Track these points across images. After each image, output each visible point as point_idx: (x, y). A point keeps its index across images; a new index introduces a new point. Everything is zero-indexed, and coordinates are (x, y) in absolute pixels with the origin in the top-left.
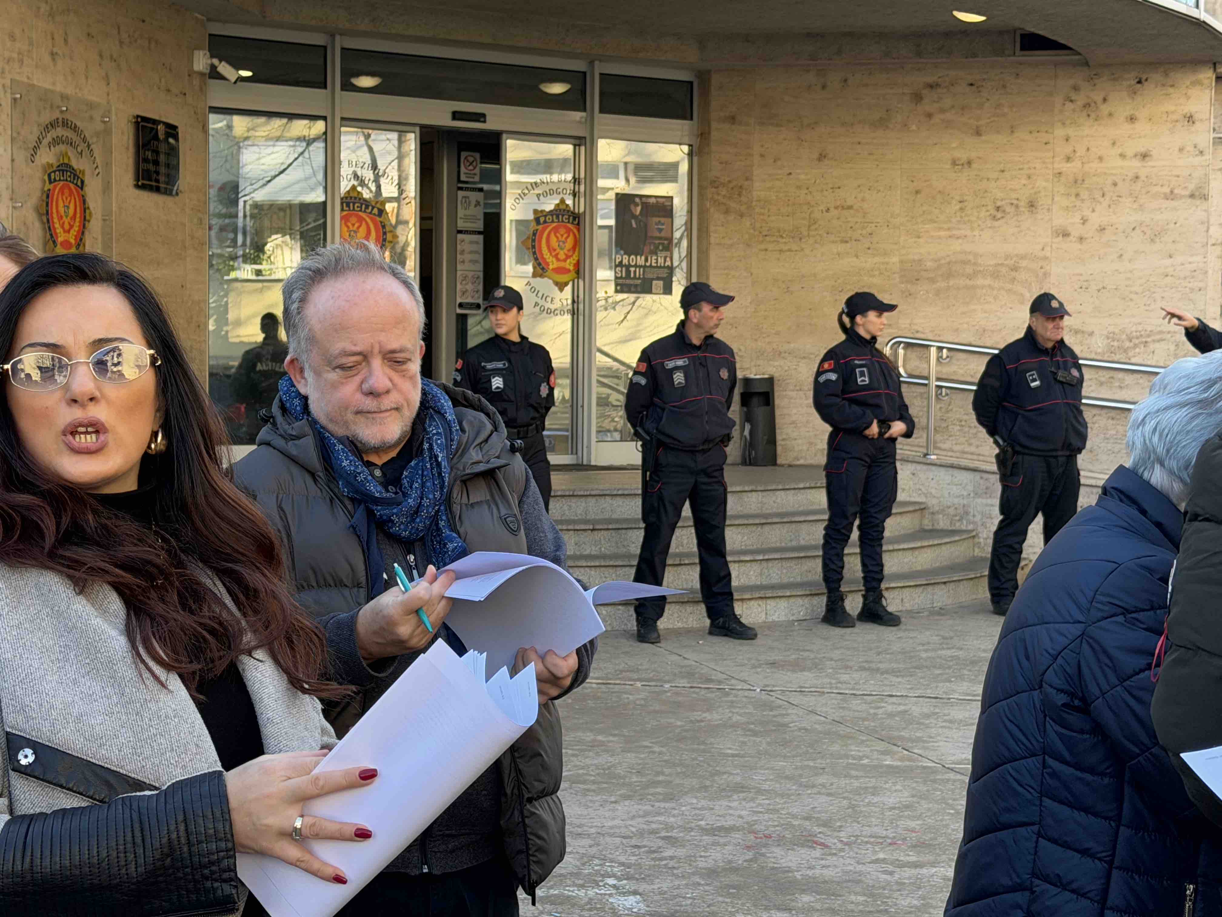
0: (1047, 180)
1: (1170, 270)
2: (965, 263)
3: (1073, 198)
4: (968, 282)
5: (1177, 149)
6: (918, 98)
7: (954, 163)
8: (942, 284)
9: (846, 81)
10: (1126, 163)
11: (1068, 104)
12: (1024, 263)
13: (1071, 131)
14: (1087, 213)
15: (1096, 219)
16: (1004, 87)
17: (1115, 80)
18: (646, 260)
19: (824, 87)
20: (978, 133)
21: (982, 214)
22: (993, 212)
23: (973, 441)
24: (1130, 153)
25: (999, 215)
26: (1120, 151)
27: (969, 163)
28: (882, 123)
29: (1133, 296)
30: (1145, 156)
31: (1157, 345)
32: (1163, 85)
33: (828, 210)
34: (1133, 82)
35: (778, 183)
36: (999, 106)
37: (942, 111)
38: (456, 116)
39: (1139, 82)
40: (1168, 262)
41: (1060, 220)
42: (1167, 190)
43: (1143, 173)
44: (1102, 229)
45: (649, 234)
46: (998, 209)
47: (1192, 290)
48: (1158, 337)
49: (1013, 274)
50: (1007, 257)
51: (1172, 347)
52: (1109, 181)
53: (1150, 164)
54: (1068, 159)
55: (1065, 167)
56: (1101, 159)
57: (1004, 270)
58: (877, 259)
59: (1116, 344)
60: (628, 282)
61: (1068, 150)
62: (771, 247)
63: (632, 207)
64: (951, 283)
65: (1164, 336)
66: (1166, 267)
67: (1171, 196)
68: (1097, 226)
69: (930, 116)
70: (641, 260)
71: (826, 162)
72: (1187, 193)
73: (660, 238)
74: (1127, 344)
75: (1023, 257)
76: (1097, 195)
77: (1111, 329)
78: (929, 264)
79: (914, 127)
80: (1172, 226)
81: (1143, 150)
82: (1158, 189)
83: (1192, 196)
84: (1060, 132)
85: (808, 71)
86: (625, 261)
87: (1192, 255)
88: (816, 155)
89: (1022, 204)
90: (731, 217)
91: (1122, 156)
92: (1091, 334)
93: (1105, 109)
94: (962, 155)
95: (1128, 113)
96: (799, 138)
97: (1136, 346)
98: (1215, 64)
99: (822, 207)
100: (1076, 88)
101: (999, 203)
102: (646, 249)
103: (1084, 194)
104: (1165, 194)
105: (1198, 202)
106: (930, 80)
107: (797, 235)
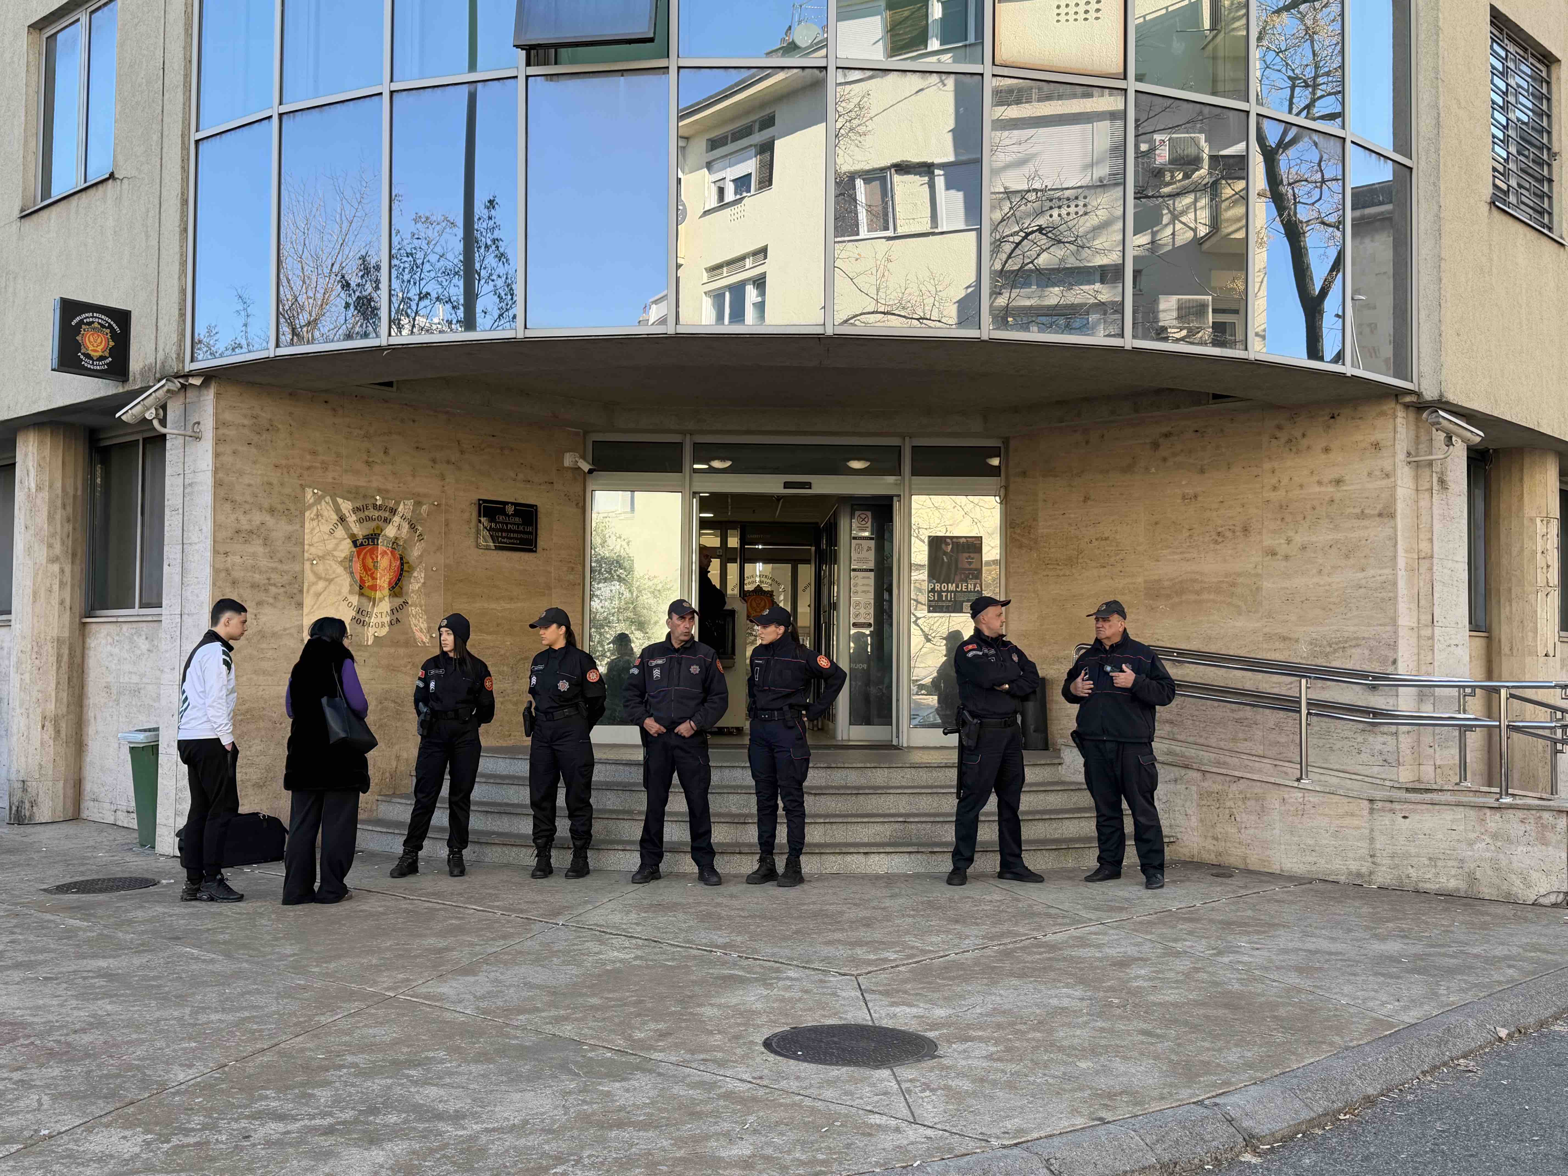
0: (1257, 508)
1: (1363, 582)
2: (1195, 581)
3: (1279, 522)
4: (1196, 597)
5: (1365, 473)
6: (1156, 446)
7: (1184, 498)
8: (1176, 600)
9: (1103, 436)
10: (1323, 489)
11: (1274, 440)
12: (1240, 580)
13: (1276, 465)
14: (1291, 534)
15: (1298, 539)
16: (1222, 431)
17: (1312, 417)
18: (957, 587)
19: (1087, 442)
20: (1202, 471)
21: (1207, 539)
22: (1215, 537)
23: (1203, 733)
24: (1325, 480)
25: (1220, 540)
26: (1317, 478)
27: (1196, 497)
28: (1128, 469)
29: (1331, 606)
30: (1338, 482)
31: (1353, 650)
32: (1353, 418)
33: (1091, 542)
34: (1326, 418)
35: (1055, 522)
36: (1218, 447)
37: (1174, 455)
38: (787, 485)
39: (1333, 417)
40: (1360, 575)
41: (1268, 541)
42: (1358, 510)
43: (1338, 496)
44: (1304, 548)
45: (960, 566)
46: (1219, 534)
47: (1383, 600)
48: (1354, 643)
49: (1233, 589)
50: (1226, 576)
51: (1367, 652)
52: (1308, 506)
53: (1345, 488)
54: (1275, 488)
55: (1272, 496)
56: (1301, 486)
57: (1224, 586)
58: (1128, 580)
59: (1317, 649)
60: (940, 604)
61: (1274, 481)
62: (1051, 573)
63: (943, 546)
64: (1184, 598)
65: (1359, 642)
66: (1359, 580)
67: (1362, 516)
68: (1299, 545)
69: (1165, 460)
70: (952, 587)
71: (1089, 503)
72: (1376, 512)
73: (970, 569)
74: (1328, 649)
75: (1239, 575)
76: (1299, 517)
77: (1314, 635)
78: (1166, 584)
79: (1153, 470)
80: (1364, 542)
81: (1337, 476)
82: (1351, 510)
83: (1380, 515)
84: (1267, 466)
85: (1075, 431)
86: (937, 588)
87: (1382, 568)
88: (1082, 499)
89: (1237, 529)
90: (1023, 552)
91: (1320, 483)
92: (1297, 641)
93: (1304, 442)
94: (1190, 491)
95: (1324, 445)
96: (1070, 485)
97: (1335, 651)
98: (1396, 396)
99: (1086, 540)
100: (1279, 427)
101: (1220, 530)
102: (957, 578)
103: (1288, 518)
104: (1357, 514)
105: (1386, 520)
106: (1165, 430)
107: (1071, 562)
